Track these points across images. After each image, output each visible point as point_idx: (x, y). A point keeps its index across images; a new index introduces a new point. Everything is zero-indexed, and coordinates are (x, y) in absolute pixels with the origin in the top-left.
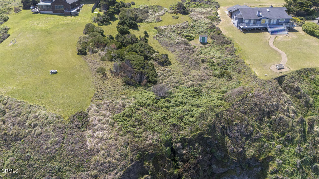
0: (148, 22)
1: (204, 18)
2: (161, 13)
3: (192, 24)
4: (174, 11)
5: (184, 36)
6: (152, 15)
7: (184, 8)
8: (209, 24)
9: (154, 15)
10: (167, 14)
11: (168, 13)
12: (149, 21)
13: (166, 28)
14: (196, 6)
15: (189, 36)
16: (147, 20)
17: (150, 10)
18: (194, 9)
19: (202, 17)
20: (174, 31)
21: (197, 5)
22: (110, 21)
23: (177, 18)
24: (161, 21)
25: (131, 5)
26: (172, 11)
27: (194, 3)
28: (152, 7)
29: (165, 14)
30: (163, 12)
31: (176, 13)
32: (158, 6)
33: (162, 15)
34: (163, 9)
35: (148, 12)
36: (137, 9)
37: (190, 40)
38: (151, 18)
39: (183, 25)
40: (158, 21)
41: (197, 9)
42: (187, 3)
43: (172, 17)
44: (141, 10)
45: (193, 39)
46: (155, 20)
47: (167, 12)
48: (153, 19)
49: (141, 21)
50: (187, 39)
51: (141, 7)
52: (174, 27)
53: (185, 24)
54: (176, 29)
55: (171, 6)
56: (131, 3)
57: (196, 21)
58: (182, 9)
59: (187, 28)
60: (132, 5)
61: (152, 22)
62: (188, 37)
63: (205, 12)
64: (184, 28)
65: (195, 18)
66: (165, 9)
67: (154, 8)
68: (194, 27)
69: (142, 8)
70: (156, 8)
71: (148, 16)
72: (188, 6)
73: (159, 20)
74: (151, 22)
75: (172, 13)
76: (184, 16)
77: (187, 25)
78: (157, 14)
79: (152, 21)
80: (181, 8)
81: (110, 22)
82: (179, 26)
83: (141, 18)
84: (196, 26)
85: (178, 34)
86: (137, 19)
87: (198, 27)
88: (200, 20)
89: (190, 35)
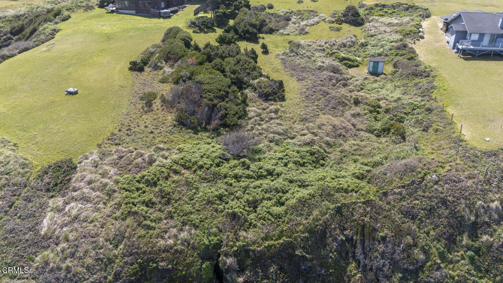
0: (282, 34)
1: (390, 32)
2: (311, 22)
3: (363, 41)
4: (336, 18)
5: (339, 58)
6: (295, 24)
7: (357, 14)
8: (396, 42)
9: (299, 24)
10: (322, 23)
11: (325, 22)
12: (286, 33)
13: (311, 44)
14: (382, 14)
15: (349, 60)
16: (281, 31)
17: (295, 17)
18: (377, 18)
19: (387, 31)
20: (324, 50)
21: (386, 12)
22: (215, 28)
23: (338, 30)
24: (307, 33)
25: (265, 9)
26: (333, 19)
27: (381, 10)
28: (299, 13)
29: (318, 23)
30: (316, 19)
31: (339, 22)
32: (311, 11)
33: (313, 25)
34: (317, 16)
35: (288, 19)
36: (272, 14)
37: (350, 67)
38: (291, 27)
39: (345, 41)
40: (301, 33)
41: (382, 19)
42: (366, 10)
43: (330, 28)
44: (279, 16)
45: (357, 66)
46: (297, 32)
47: (323, 20)
48: (294, 30)
49: (271, 31)
50: (345, 64)
51: (283, 12)
52: (326, 43)
53: (349, 39)
54: (329, 47)
55: (334, 12)
56: (266, 6)
57: (372, 36)
58: (352, 15)
59: (350, 46)
60: (267, 9)
61: (290, 34)
62: (347, 62)
63: (397, 23)
64: (345, 46)
65: (373, 31)
66: (321, 15)
67: (303, 14)
68: (367, 45)
69: (282, 14)
70: (306, 14)
71: (287, 25)
72: (368, 14)
73: (303, 32)
74: (288, 35)
75: (333, 22)
76: (353, 28)
77: (352, 42)
78: (305, 22)
79: (291, 32)
80: (350, 14)
81: (216, 30)
82: (336, 42)
83: (271, 26)
84: (370, 44)
85: (328, 56)
86: (264, 28)
87: (372, 46)
88: (380, 35)
89: (352, 57)
